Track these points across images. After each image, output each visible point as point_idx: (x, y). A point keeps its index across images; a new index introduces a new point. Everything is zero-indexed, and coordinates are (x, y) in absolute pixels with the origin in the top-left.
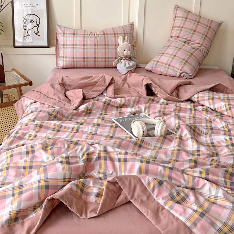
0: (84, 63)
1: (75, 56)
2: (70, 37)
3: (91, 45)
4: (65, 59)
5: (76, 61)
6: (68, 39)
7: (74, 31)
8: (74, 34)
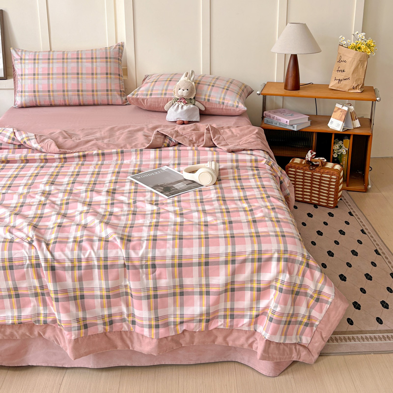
0: (50, 98)
1: (36, 90)
2: (29, 63)
3: (58, 74)
4: (23, 94)
5: (39, 96)
6: (27, 66)
7: (35, 55)
8: (35, 59)
